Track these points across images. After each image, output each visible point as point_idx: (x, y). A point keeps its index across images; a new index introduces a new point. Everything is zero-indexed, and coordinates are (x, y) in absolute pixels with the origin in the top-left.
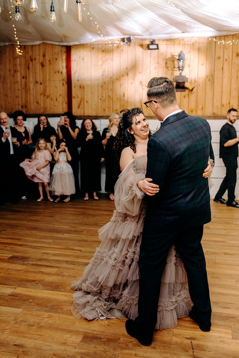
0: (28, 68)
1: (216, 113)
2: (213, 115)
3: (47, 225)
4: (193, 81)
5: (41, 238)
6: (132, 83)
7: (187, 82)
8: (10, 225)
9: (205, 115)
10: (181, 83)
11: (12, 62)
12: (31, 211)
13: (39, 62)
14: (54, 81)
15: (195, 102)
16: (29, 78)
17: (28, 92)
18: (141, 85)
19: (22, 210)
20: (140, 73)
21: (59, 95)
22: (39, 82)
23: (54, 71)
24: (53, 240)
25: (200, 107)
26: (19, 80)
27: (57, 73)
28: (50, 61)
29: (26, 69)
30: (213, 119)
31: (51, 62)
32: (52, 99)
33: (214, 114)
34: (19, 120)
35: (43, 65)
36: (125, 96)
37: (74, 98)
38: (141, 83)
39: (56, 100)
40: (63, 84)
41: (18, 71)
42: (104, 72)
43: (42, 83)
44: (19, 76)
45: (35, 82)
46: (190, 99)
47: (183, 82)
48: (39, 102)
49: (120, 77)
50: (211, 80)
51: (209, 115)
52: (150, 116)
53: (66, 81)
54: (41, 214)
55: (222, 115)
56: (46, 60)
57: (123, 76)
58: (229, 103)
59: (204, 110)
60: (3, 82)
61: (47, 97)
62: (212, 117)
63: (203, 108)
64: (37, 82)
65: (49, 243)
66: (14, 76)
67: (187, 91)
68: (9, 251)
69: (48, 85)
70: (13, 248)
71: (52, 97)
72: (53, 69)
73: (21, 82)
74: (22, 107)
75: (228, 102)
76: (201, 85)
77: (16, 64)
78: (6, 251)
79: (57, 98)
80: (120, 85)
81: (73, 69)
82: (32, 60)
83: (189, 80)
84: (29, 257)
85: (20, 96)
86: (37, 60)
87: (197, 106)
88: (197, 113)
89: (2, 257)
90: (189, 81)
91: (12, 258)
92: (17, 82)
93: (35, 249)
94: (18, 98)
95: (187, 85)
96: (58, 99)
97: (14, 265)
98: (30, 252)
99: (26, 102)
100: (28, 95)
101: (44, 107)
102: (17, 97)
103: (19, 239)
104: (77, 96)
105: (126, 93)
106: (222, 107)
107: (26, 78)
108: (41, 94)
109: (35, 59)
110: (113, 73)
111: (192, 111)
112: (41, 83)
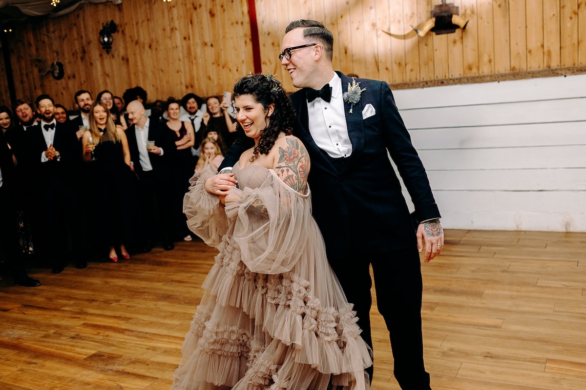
0: (191, 23)
1: (517, 67)
2: (512, 72)
3: (192, 290)
4: (468, 12)
5: (165, 317)
6: (358, 28)
7: (457, 14)
8: (132, 291)
9: (496, 73)
10: (445, 17)
11: (166, 14)
12: (185, 263)
13: (206, 10)
14: (232, 38)
15: (474, 50)
16: (194, 39)
17: (194, 62)
18: (374, 29)
19: (172, 260)
20: (371, 8)
21: (241, 61)
22: (209, 44)
23: (230, 22)
24: (182, 322)
25: (485, 59)
26: (179, 44)
27: (235, 24)
28: (222, 6)
29: (188, 24)
30: (512, 80)
31: (225, 7)
32: (230, 70)
33: (514, 69)
34: (172, 109)
35: (212, 14)
36: (348, 52)
37: (265, 65)
38: (374, 25)
39: (237, 70)
40: (246, 42)
41: (176, 29)
42: (309, 14)
43: (214, 45)
44: (178, 36)
45: (202, 44)
46: (464, 46)
47: (448, 16)
48: (212, 78)
49: (337, 20)
50: (503, 4)
51: (503, 71)
52: (394, 83)
53: (250, 37)
54: (195, 267)
55: (529, 70)
56: (216, 5)
57: (342, 17)
58: (543, 46)
59: (492, 63)
60: (157, 49)
61: (223, 67)
62: (509, 75)
63: (490, 61)
64: (206, 44)
65: (172, 327)
66: (170, 38)
67: (458, 31)
68: (96, 344)
69: (222, 47)
70: (107, 336)
71: (230, 65)
72: (228, 19)
73: (183, 47)
74: (187, 87)
75: (539, 44)
76: (484, 17)
77: (172, 18)
78: (93, 343)
79: (238, 68)
80: (339, 34)
81: (260, 15)
82: (195, 8)
83: (461, 11)
84: (121, 356)
85: (182, 70)
86: (203, 8)
87: (479, 56)
88: (481, 71)
89: (78, 355)
90: (460, 13)
91: (92, 357)
92: (177, 47)
93: (141, 339)
94: (180, 73)
95: (456, 20)
96: (239, 70)
97: (85, 372)
98: (130, 344)
99: (192, 78)
100: (195, 67)
101: (218, 84)
102: (178, 72)
103: (127, 319)
104: (270, 61)
105: (350, 47)
106: (528, 54)
107: (189, 39)
108: (213, 64)
109: (200, 6)
110: (325, 14)
111: (470, 68)
112: (212, 45)
